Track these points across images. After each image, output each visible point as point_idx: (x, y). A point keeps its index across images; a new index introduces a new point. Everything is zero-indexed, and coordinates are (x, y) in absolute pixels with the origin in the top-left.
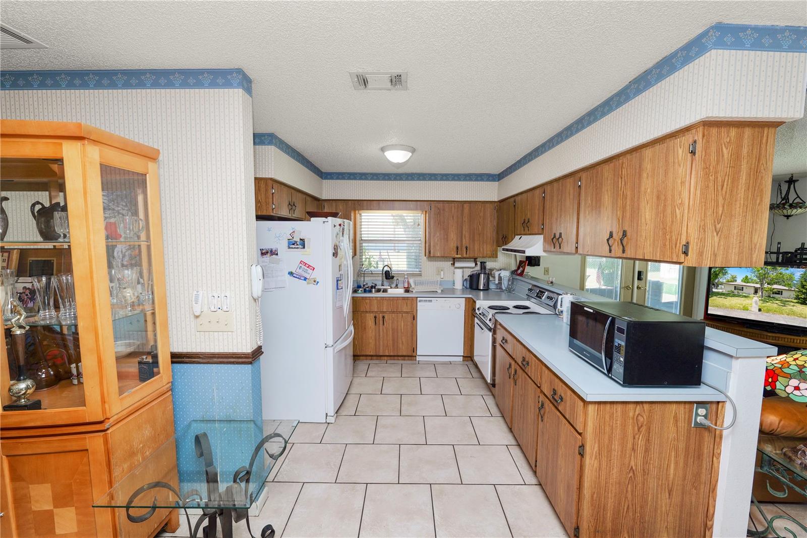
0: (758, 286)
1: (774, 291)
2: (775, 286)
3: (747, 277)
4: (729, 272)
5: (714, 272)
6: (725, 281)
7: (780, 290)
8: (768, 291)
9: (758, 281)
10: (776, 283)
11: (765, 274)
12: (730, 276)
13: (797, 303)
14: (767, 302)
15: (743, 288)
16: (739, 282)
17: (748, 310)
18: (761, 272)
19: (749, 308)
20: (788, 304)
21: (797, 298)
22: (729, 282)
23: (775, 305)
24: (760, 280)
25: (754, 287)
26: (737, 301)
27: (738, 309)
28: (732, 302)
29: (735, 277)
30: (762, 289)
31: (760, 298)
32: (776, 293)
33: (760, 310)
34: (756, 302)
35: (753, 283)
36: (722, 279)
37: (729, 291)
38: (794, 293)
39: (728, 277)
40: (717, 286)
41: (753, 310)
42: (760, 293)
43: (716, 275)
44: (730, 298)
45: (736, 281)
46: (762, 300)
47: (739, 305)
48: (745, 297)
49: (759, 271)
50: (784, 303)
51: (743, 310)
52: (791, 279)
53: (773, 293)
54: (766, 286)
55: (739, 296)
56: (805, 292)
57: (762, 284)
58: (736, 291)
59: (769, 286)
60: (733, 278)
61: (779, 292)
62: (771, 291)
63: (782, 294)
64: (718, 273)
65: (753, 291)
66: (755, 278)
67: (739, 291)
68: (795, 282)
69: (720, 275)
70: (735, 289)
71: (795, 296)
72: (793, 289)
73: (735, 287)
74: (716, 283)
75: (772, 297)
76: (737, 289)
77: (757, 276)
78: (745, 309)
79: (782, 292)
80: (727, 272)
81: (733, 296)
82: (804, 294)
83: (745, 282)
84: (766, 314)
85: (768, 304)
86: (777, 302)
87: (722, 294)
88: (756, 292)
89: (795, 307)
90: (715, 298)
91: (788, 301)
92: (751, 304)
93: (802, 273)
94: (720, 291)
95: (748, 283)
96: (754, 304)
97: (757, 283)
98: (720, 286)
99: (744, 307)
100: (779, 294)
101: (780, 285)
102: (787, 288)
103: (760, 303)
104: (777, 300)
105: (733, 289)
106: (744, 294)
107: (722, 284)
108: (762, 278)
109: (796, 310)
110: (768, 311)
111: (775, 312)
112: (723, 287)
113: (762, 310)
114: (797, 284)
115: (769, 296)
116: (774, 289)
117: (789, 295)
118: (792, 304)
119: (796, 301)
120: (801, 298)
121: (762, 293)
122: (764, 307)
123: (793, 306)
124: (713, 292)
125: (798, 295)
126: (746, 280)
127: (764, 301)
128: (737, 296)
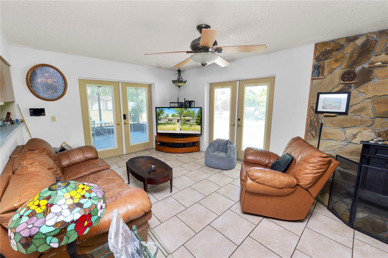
0: (179, 118)
1: (186, 120)
2: (187, 118)
3: (173, 114)
4: (165, 112)
5: (158, 113)
6: (163, 117)
7: (189, 119)
8: (184, 120)
9: (179, 116)
10: (187, 116)
11: (182, 112)
12: (165, 114)
13: (196, 125)
14: (184, 125)
15: (172, 120)
16: (170, 117)
17: (175, 130)
18: (180, 111)
19: (176, 129)
20: (193, 126)
21: (197, 122)
22: (165, 117)
23: (187, 127)
24: (179, 115)
25: (177, 119)
26: (170, 126)
27: (171, 130)
28: (168, 127)
29: (168, 115)
30: (181, 119)
31: (180, 124)
32: (187, 121)
33: (181, 130)
34: (179, 126)
35: (177, 117)
36: (162, 116)
37: (166, 122)
38: (195, 120)
39: (165, 115)
40: (160, 120)
41: (177, 130)
42: (180, 122)
43: (159, 115)
44: (167, 125)
45: (168, 117)
46: (181, 125)
47: (171, 128)
48: (174, 124)
49: (179, 111)
50: (191, 125)
51: (173, 130)
52: (193, 113)
53: (186, 121)
54: (182, 118)
55: (171, 124)
56: (200, 119)
57: (181, 117)
58: (169, 122)
59: (184, 118)
60: (167, 115)
61: (189, 121)
62: (185, 120)
63: (190, 121)
64: (159, 113)
65: (177, 121)
66: (177, 115)
67: (171, 122)
68: (195, 115)
69: (161, 114)
70: (169, 121)
71: (195, 122)
72: (195, 118)
73: (169, 120)
74: (160, 119)
75: (186, 123)
76: (170, 121)
77: (178, 113)
78: (174, 130)
79: (190, 120)
80: (164, 113)
81: (168, 124)
82: (199, 120)
83: (173, 117)
84: (183, 131)
85: (184, 126)
86: (188, 125)
87: (163, 124)
88: (178, 121)
89: (196, 127)
90: (160, 126)
91: (193, 124)
92: (177, 127)
93: (199, 110)
94: (162, 122)
95: (174, 117)
96: (178, 127)
97: (178, 117)
98: (162, 120)
99: (173, 129)
100: (188, 121)
101: (189, 117)
102: (192, 118)
103: (180, 126)
104: (188, 124)
105: (168, 121)
106: (173, 123)
107: (162, 119)
108: (180, 114)
109: (196, 128)
110: (184, 130)
111: (187, 130)
112: (163, 120)
113: (182, 129)
114: (196, 116)
115: (184, 123)
116: (186, 119)
117: (193, 121)
118: (195, 125)
119: (196, 124)
120: (198, 122)
121: (181, 121)
122: (182, 128)
123: (195, 126)
124: (159, 123)
125: (197, 121)
126: (173, 116)
127: (182, 125)
128: (170, 124)
